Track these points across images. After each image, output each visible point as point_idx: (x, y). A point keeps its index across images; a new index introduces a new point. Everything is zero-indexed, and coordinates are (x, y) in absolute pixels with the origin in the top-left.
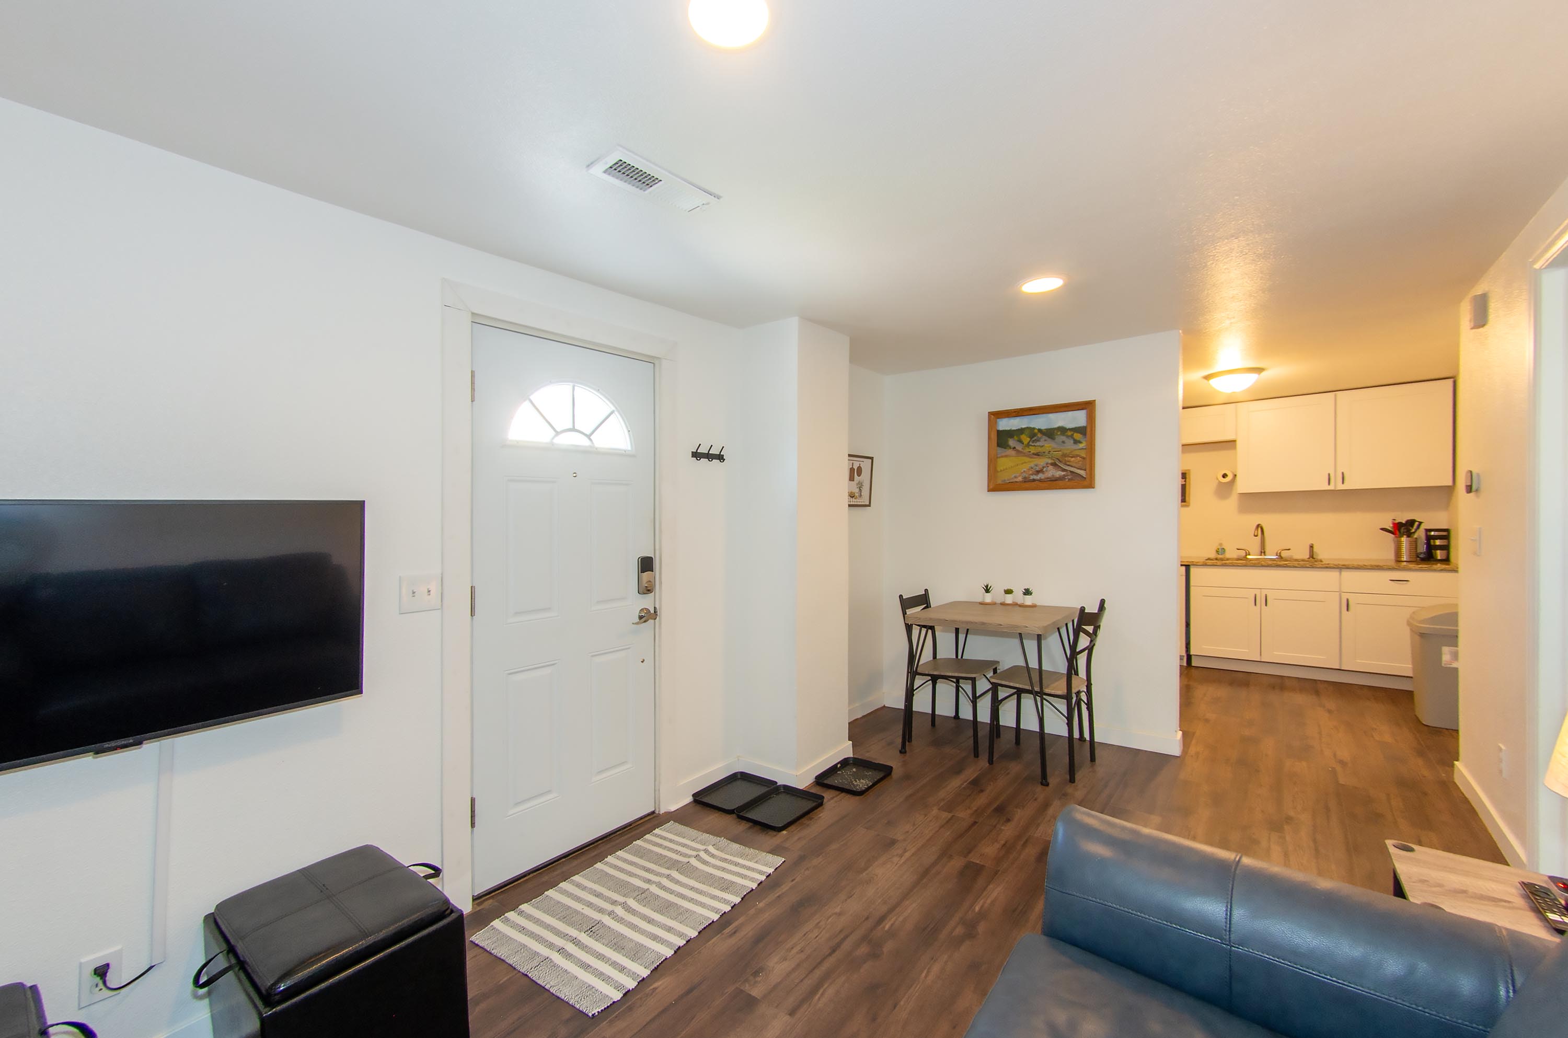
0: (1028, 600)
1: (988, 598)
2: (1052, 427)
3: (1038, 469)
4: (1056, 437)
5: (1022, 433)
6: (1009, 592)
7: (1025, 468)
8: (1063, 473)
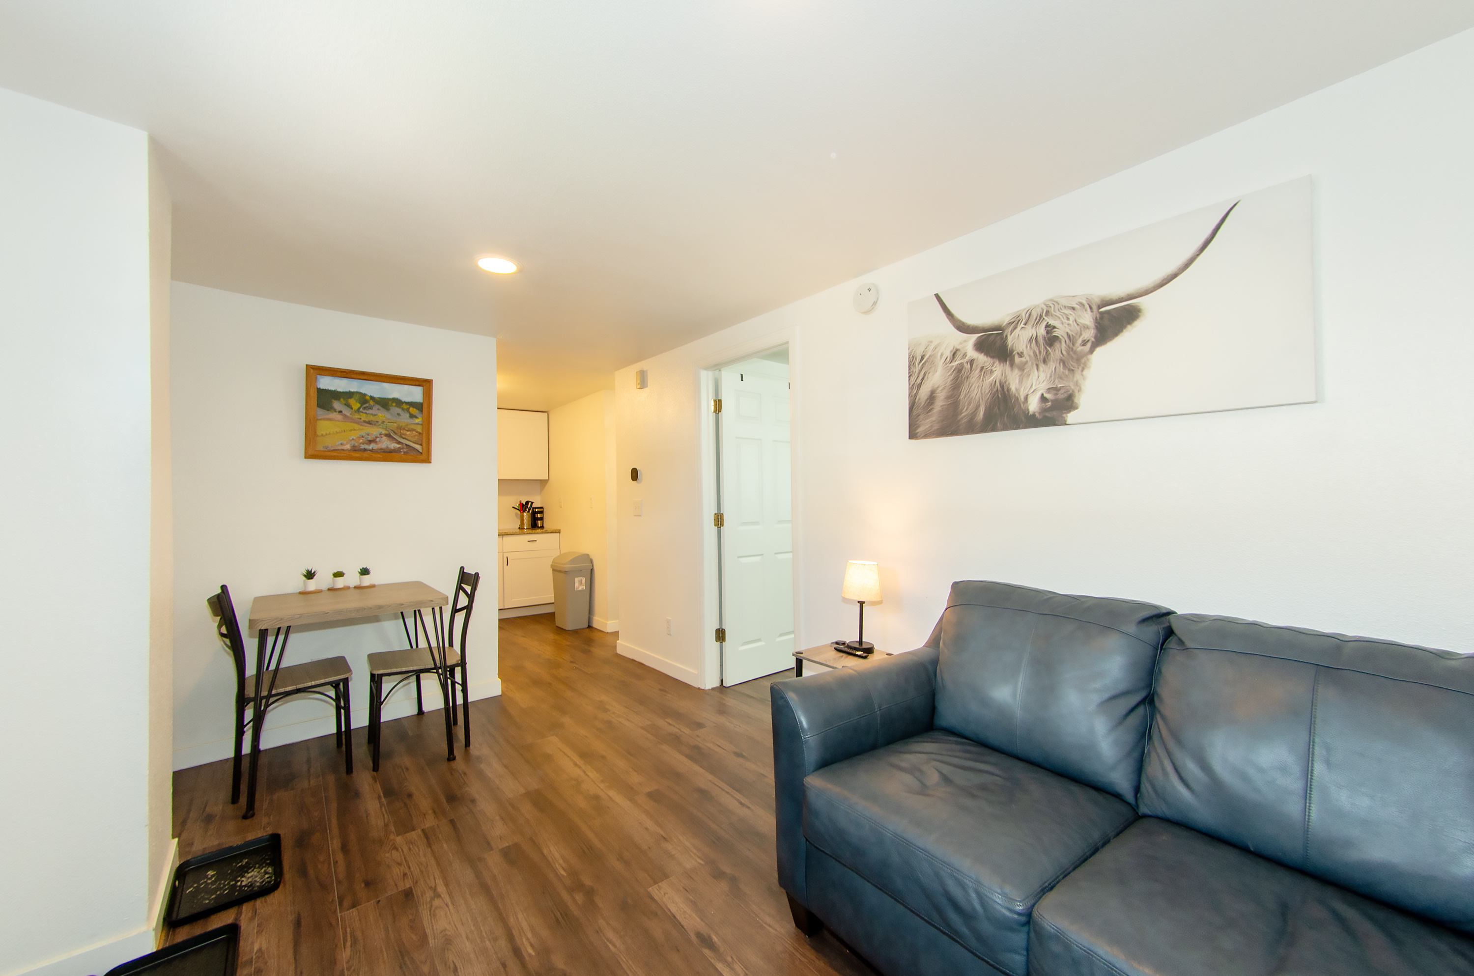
0: (367, 580)
1: (312, 585)
2: (386, 397)
3: (370, 438)
4: (390, 408)
5: (351, 397)
6: (338, 574)
7: (354, 435)
8: (398, 446)
